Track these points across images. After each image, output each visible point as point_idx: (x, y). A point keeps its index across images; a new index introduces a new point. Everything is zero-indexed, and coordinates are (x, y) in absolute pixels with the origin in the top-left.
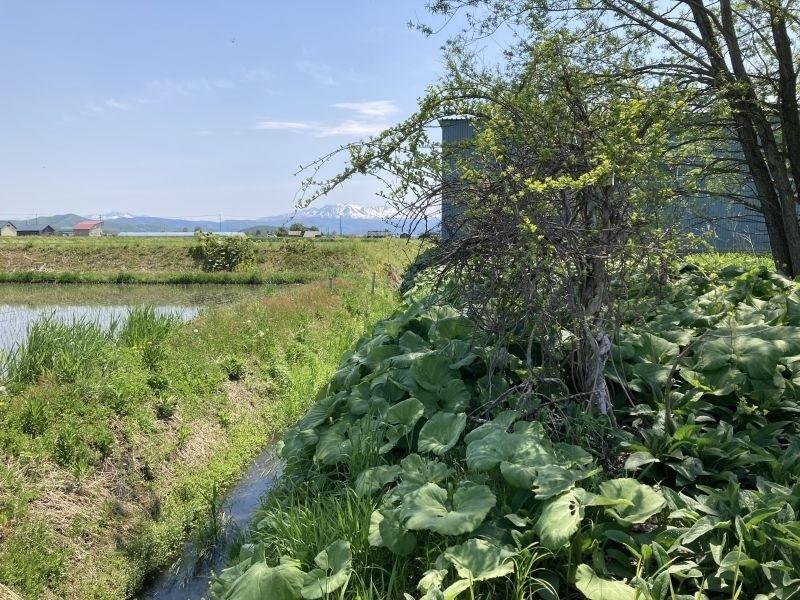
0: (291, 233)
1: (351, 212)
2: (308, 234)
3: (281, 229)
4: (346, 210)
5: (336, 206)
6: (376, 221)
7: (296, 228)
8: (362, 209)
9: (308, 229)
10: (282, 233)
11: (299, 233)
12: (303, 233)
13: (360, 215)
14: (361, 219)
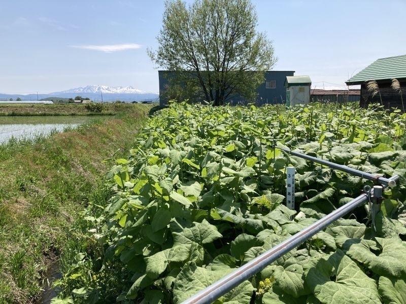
0: (75, 101)
1: (102, 90)
2: (84, 102)
3: (71, 99)
4: (99, 88)
5: (93, 87)
6: (116, 95)
7: (78, 98)
8: (108, 88)
9: (84, 99)
10: (71, 101)
11: (80, 101)
12: (82, 101)
13: (107, 91)
14: (107, 94)
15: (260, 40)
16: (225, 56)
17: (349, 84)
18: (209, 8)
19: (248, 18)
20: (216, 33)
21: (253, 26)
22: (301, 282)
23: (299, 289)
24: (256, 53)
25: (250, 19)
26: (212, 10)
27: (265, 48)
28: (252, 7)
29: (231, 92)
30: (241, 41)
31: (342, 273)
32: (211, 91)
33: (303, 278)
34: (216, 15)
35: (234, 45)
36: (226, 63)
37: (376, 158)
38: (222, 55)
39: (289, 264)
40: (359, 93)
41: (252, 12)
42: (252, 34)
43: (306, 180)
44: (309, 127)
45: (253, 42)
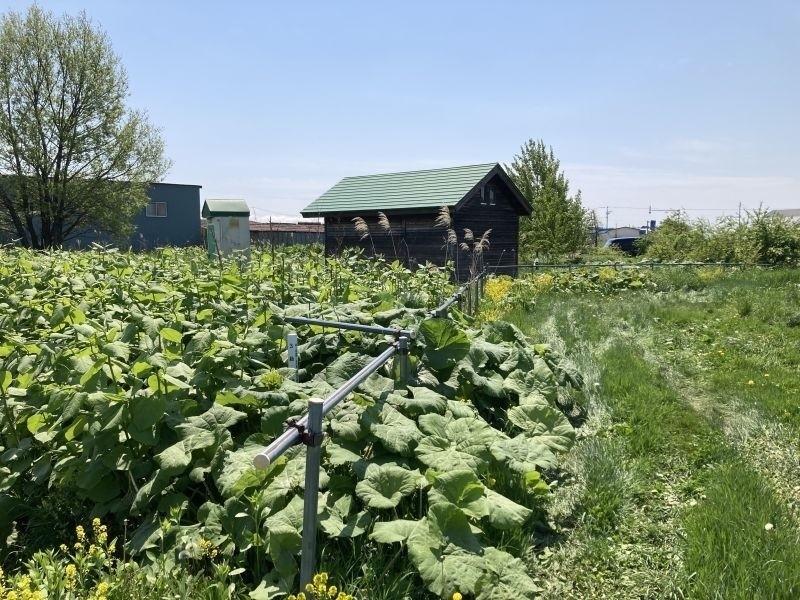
15: (135, 124)
16: (61, 148)
17: (305, 215)
18: (17, 47)
19: (108, 78)
20: (36, 100)
21: (119, 96)
22: (358, 426)
23: (358, 433)
24: (130, 147)
25: (111, 81)
26: (25, 53)
27: (146, 140)
28: (114, 58)
29: (77, 223)
30: (95, 122)
31: (388, 418)
32: (29, 219)
33: (359, 421)
34: (35, 62)
35: (80, 129)
36: (63, 164)
37: (383, 318)
38: (52, 146)
39: (342, 416)
40: (322, 230)
41: (117, 69)
42: (118, 111)
43: (308, 351)
44: (279, 284)
45: (121, 125)
